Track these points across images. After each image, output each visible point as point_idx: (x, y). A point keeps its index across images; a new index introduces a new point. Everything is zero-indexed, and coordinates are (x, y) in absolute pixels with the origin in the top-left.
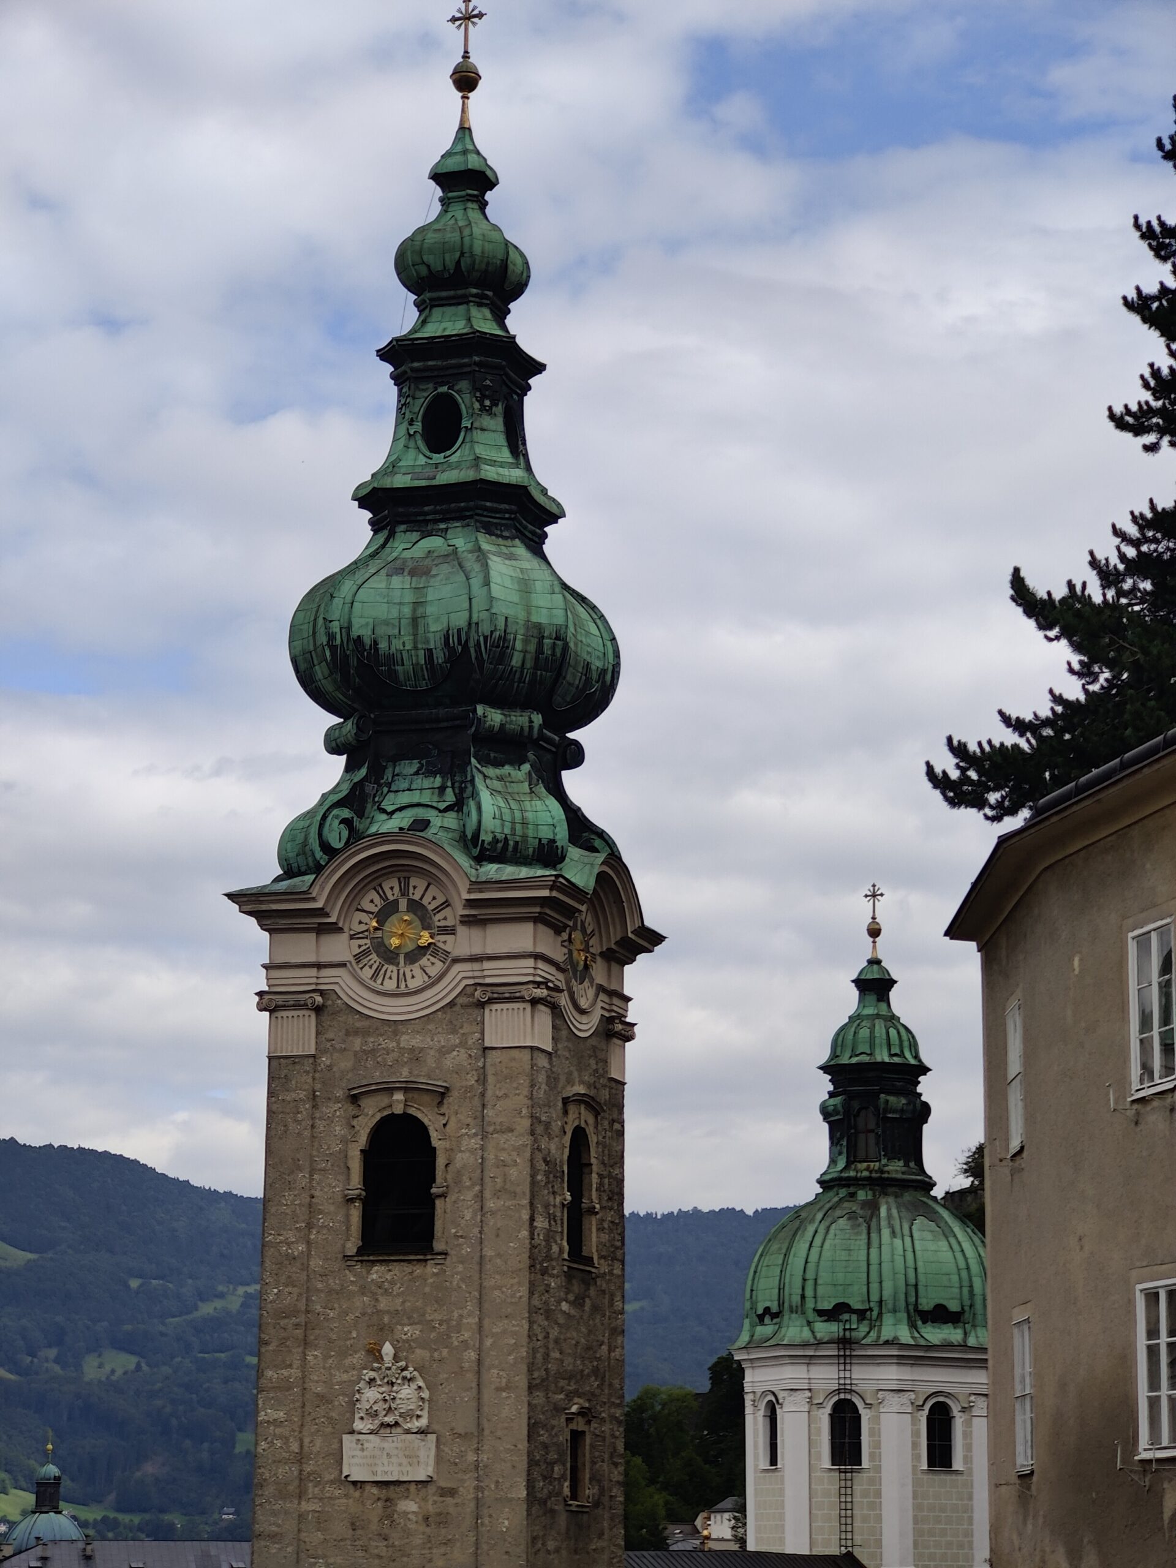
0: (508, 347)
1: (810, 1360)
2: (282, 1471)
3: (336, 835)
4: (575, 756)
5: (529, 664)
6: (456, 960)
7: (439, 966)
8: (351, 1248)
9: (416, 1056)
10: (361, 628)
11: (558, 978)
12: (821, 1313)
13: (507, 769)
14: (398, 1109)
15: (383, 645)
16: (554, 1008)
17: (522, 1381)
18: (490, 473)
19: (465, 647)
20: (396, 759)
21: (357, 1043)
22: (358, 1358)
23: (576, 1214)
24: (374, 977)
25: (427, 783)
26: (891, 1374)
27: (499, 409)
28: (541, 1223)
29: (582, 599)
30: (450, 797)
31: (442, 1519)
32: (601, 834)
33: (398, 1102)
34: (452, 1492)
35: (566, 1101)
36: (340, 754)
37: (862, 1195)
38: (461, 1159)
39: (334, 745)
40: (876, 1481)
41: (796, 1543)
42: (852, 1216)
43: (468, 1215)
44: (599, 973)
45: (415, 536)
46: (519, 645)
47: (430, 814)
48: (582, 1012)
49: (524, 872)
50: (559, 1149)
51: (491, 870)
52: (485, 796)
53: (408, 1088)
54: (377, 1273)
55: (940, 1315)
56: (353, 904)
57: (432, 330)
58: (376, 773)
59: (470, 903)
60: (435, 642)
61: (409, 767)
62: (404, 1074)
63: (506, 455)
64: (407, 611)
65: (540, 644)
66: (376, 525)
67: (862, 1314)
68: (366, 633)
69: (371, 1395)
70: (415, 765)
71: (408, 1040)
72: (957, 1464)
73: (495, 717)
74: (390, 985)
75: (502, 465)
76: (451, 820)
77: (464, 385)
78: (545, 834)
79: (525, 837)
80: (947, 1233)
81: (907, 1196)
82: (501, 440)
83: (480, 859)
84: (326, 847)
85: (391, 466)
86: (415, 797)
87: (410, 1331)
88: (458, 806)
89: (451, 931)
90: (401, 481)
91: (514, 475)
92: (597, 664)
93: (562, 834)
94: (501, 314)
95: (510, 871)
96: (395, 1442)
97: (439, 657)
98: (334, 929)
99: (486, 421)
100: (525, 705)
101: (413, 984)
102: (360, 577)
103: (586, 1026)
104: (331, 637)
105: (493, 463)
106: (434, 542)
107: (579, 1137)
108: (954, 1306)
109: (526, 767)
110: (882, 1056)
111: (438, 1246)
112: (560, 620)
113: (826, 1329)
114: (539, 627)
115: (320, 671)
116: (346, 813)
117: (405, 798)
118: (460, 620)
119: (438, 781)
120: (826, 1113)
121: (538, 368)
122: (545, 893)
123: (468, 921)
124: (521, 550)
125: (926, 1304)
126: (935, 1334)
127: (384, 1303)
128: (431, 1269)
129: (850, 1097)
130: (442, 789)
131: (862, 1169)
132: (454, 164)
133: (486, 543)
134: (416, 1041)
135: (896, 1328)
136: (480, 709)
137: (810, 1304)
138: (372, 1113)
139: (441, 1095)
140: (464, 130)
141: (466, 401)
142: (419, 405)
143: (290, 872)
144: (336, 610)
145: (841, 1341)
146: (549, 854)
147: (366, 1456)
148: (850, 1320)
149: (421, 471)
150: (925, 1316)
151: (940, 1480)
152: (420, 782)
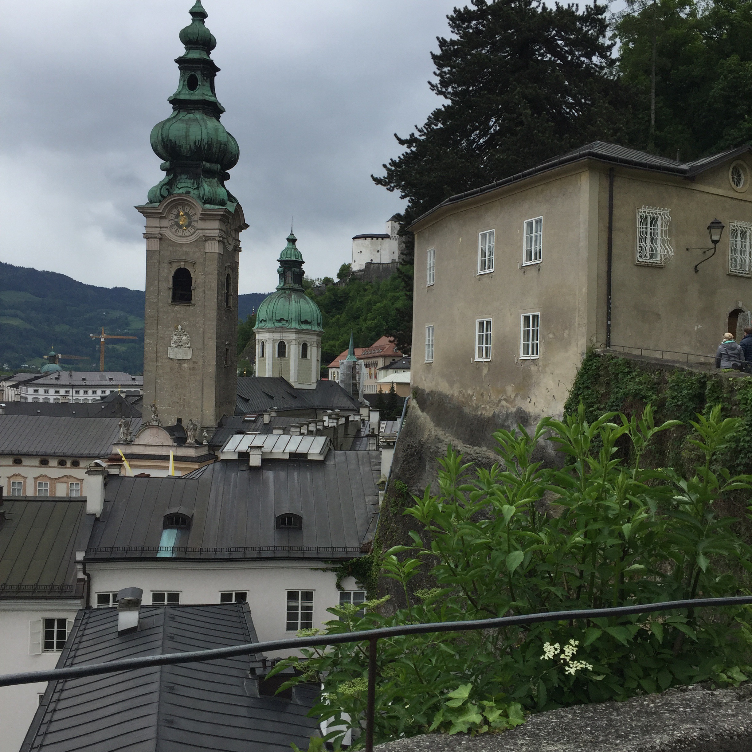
0: (211, 63)
1: (273, 332)
2: (151, 355)
3: (165, 193)
4: (227, 177)
5: (217, 151)
6: (198, 229)
7: (193, 230)
8: (170, 301)
9: (187, 253)
10: (171, 137)
11: (224, 235)
12: (277, 320)
13: (211, 179)
14: (182, 267)
15: (177, 143)
16: (223, 243)
17: (215, 337)
18: (207, 98)
19: (200, 146)
20: (180, 174)
21: (171, 249)
22: (172, 328)
23: (227, 296)
24: (176, 232)
25: (189, 181)
26: (292, 336)
27: (208, 80)
28: (220, 297)
29: (230, 135)
30: (196, 186)
31: (194, 369)
32: (234, 198)
33: (182, 265)
34: (196, 363)
35: (226, 267)
36: (165, 171)
37: (287, 292)
38: (199, 281)
39: (163, 169)
40: (289, 360)
41: (268, 374)
42: (285, 297)
43: (201, 295)
44: (233, 233)
45: (186, 113)
46: (215, 146)
47: (191, 190)
48: (229, 244)
49: (217, 207)
50: (224, 279)
51: (208, 206)
52: (206, 187)
53: (185, 262)
54: (176, 308)
55: (306, 322)
56: (169, 212)
57: (190, 56)
58: (175, 177)
59: (202, 214)
60: (192, 143)
61: (184, 176)
62: (183, 258)
63: (211, 94)
64: (184, 134)
65: (220, 146)
66: (174, 109)
67: (287, 321)
68: (173, 139)
69: (175, 338)
70: (186, 176)
71: (186, 249)
72: (308, 357)
73: (208, 165)
74: (180, 234)
75: (210, 96)
76: (196, 192)
77: (199, 72)
78: (221, 197)
79: (216, 198)
80: (308, 303)
81: (299, 293)
82: (209, 89)
83: (205, 203)
84: (162, 196)
85: (179, 93)
86: (186, 185)
87: (185, 323)
88: (198, 188)
89: (196, 221)
90: (182, 97)
91: (213, 99)
92: (234, 153)
93: (226, 197)
94: (209, 54)
95: (212, 207)
96: (181, 350)
97: (193, 147)
98: (165, 218)
99: (205, 83)
100: (216, 162)
101: (186, 234)
102: (171, 123)
103: (230, 248)
104: (163, 138)
105: (207, 95)
106: (191, 116)
107: (228, 276)
108: (309, 320)
109: (216, 179)
110: (293, 258)
111: (193, 302)
112: (226, 140)
113: (278, 324)
114: (220, 141)
115: (160, 148)
116: (167, 187)
117: (183, 185)
118: (199, 138)
119: (192, 181)
120: (278, 272)
121: (219, 70)
122: (222, 213)
123: (201, 219)
124: (215, 120)
125: (303, 320)
126: (304, 327)
127: (178, 315)
128: (191, 308)
129: (285, 268)
130: (193, 184)
131: (287, 286)
132: (196, 10)
133: (206, 118)
134: (187, 249)
135: (294, 325)
136: (204, 163)
137: (274, 319)
138: (175, 267)
139: (194, 264)
141: (199, 76)
142: (187, 76)
143: (151, 202)
145: (282, 328)
146: (222, 203)
147: (174, 353)
148: (284, 322)
149: (186, 95)
150: (302, 322)
151: (304, 361)
152: (187, 181)
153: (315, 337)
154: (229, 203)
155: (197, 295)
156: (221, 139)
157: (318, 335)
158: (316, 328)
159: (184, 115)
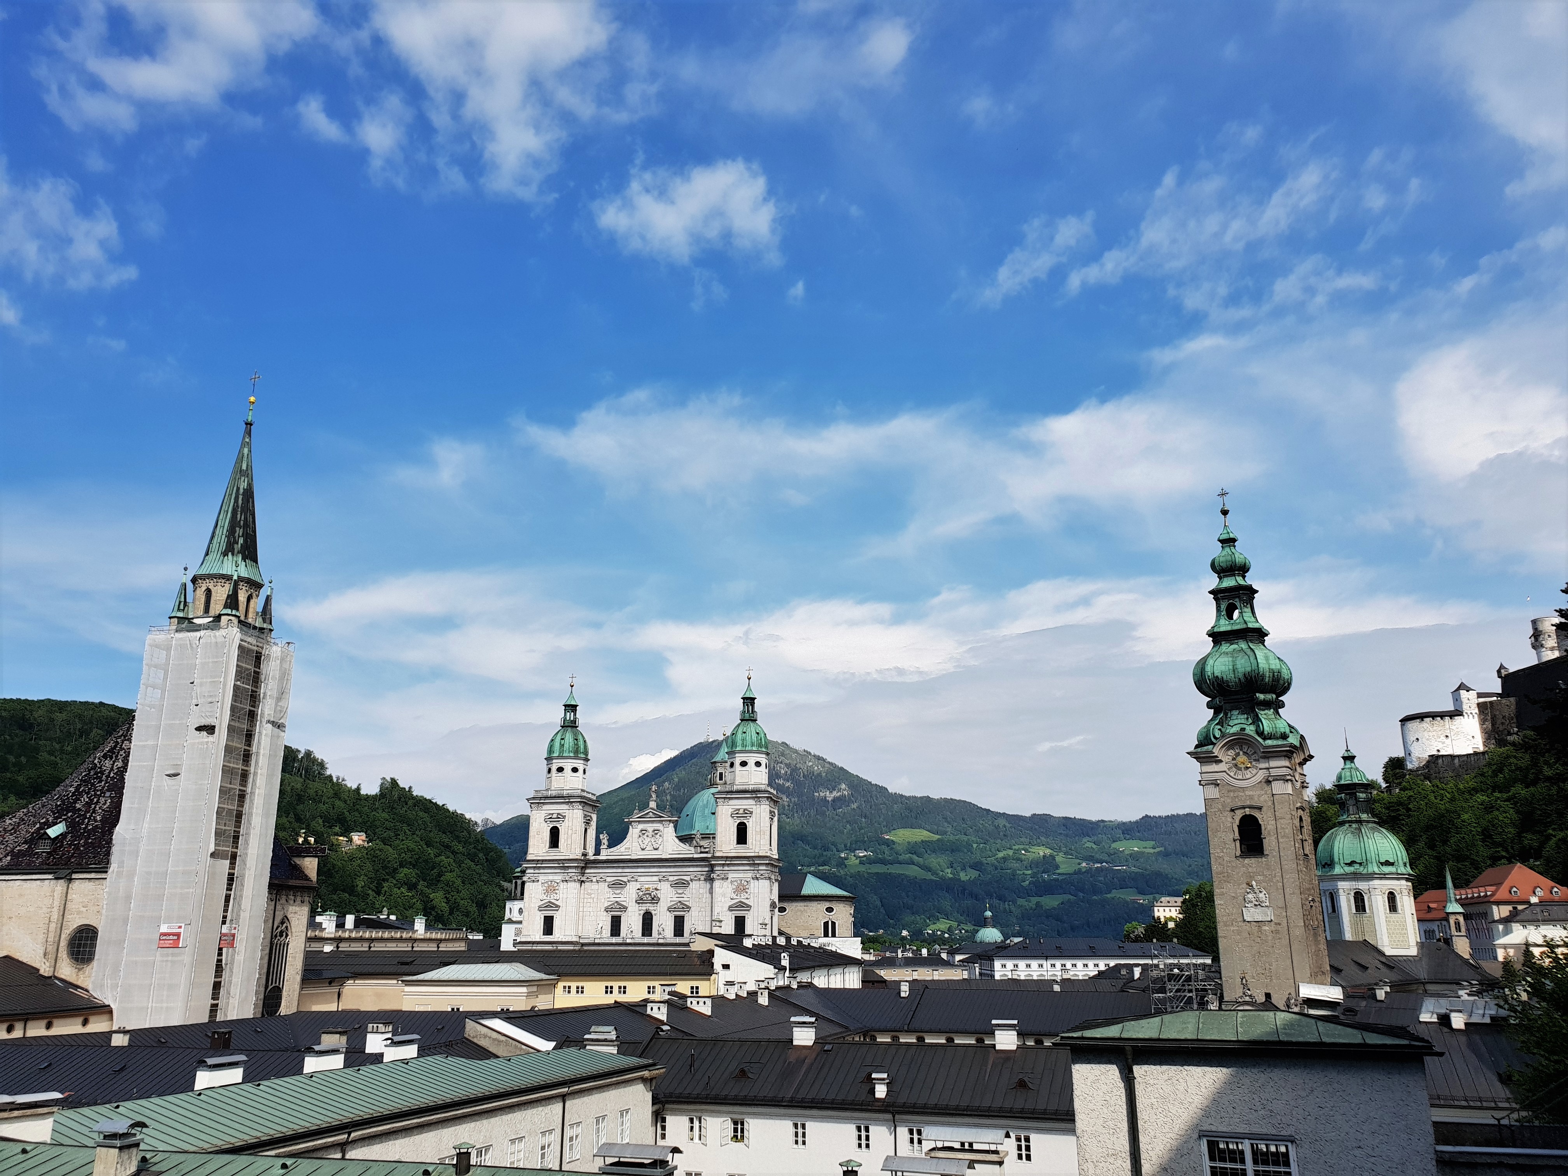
0: (1247, 587)
2: (1225, 919)
3: (1217, 734)
4: (1282, 705)
5: (1271, 680)
6: (1260, 769)
7: (1255, 771)
8: (1238, 853)
9: (1251, 797)
10: (1215, 672)
11: (1290, 772)
12: (1346, 864)
13: (1266, 711)
14: (1248, 813)
15: (1225, 677)
16: (1291, 781)
17: (1299, 892)
18: (1250, 625)
19: (1251, 677)
20: (1231, 710)
21: (1232, 794)
22: (1245, 886)
24: (1235, 775)
25: (1242, 717)
26: (1374, 883)
27: (1249, 606)
28: (1297, 845)
29: (1281, 661)
30: (1252, 721)
31: (1277, 932)
32: (1295, 729)
33: (1248, 811)
34: (1279, 924)
35: (1297, 808)
36: (1211, 708)
38: (1269, 827)
39: (1209, 706)
40: (1372, 916)
42: (1352, 833)
43: (1274, 843)
44: (1299, 769)
45: (1228, 645)
46: (1267, 675)
47: (1245, 726)
48: (1297, 781)
49: (1279, 742)
51: (1269, 742)
52: (1262, 720)
53: (1250, 807)
54: (1247, 861)
55: (1387, 863)
56: (1225, 754)
57: (1223, 585)
58: (1224, 714)
59: (1263, 752)
60: (1241, 676)
61: (1235, 712)
62: (1248, 803)
63: (1253, 619)
64: (1231, 667)
65: (1274, 675)
66: (1214, 643)
67: (1360, 864)
68: (1219, 675)
69: (1250, 896)
70: (1237, 712)
71: (1247, 793)
72: (1399, 910)
73: (1261, 696)
74: (1240, 777)
75: (1253, 622)
76: (1253, 727)
77: (1237, 599)
78: (1283, 730)
79: (1276, 732)
82: (1251, 615)
83: (1265, 739)
84: (1215, 737)
85: (1216, 625)
86: (1239, 721)
87: (1259, 877)
88: (1255, 723)
89: (1258, 761)
90: (1221, 628)
91: (1256, 625)
92: (1286, 677)
93: (1287, 730)
94: (1244, 578)
95: (1274, 742)
96: (1259, 909)
97: (1243, 680)
98: (1221, 761)
99: (1244, 609)
100: (1269, 693)
101: (1248, 777)
102: (1212, 657)
104: (1206, 675)
105: (1250, 622)
106: (1235, 647)
108: (1391, 861)
109: (1272, 710)
111: (1265, 853)
112: (1279, 667)
113: (1347, 868)
114: (1272, 670)
115: (1204, 686)
116: (1219, 727)
117: (1236, 722)
118: (1249, 669)
119: (1246, 716)
121: (1257, 592)
122: (1288, 749)
123: (1264, 757)
124: (1260, 645)
125: (1383, 860)
126: (1387, 870)
127: (1250, 870)
128: (1264, 859)
130: (1247, 719)
132: (1224, 537)
133: (1250, 646)
134: (1251, 793)
135: (1374, 868)
136: (1257, 695)
137: (1342, 862)
138: (1239, 814)
139: (1260, 808)
140: (1226, 527)
141: (1238, 604)
142: (1222, 606)
143: (1200, 745)
144: (1208, 669)
145: (1354, 873)
146: (1284, 736)
147: (1252, 914)
148: (1357, 866)
149: (1225, 626)
150: (1382, 864)
151: (1394, 915)
152: (1240, 716)
153: (1404, 882)
154: (1291, 735)
155: (1269, 843)
156: (1273, 667)
157: (1407, 880)
158: (1402, 870)
159: (1225, 647)
